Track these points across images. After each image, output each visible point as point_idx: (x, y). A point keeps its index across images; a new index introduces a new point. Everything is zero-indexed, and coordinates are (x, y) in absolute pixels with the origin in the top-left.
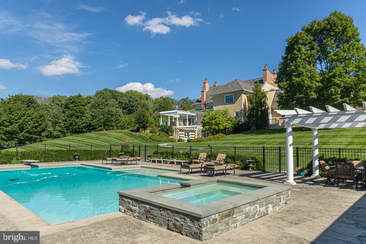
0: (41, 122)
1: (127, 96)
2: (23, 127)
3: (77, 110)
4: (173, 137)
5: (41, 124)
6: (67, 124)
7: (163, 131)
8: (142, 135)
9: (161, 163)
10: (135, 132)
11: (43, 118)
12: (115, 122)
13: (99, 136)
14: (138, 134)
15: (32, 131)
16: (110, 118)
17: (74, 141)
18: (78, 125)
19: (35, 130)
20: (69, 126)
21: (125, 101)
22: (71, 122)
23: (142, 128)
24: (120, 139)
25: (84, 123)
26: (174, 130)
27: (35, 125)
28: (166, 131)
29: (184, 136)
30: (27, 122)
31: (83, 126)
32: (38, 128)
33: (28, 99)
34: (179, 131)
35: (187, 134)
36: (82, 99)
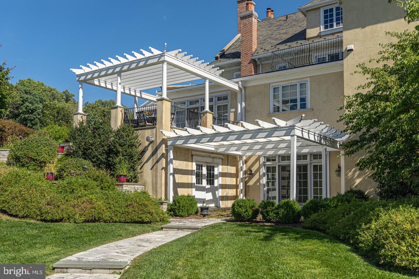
4: (139, 188)
7: (85, 156)
26: (143, 152)
28: (103, 158)
29: (193, 179)
34: (171, 155)
35: (204, 171)
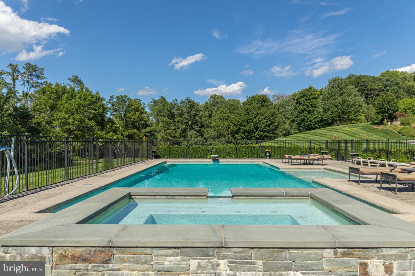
0: (273, 120)
1: (381, 80)
2: (258, 126)
3: (308, 104)
5: (274, 123)
6: (299, 120)
8: (387, 128)
9: (367, 165)
10: (376, 126)
11: (275, 116)
12: (354, 115)
13: (327, 132)
14: (381, 127)
15: (265, 129)
16: (346, 109)
17: (298, 138)
18: (309, 121)
19: (269, 129)
20: (301, 122)
21: (378, 86)
22: (303, 117)
23: (387, 119)
24: (352, 135)
25: (316, 118)
27: (268, 123)
30: (261, 121)
31: (315, 121)
32: (271, 127)
33: (262, 98)
36: (314, 91)
